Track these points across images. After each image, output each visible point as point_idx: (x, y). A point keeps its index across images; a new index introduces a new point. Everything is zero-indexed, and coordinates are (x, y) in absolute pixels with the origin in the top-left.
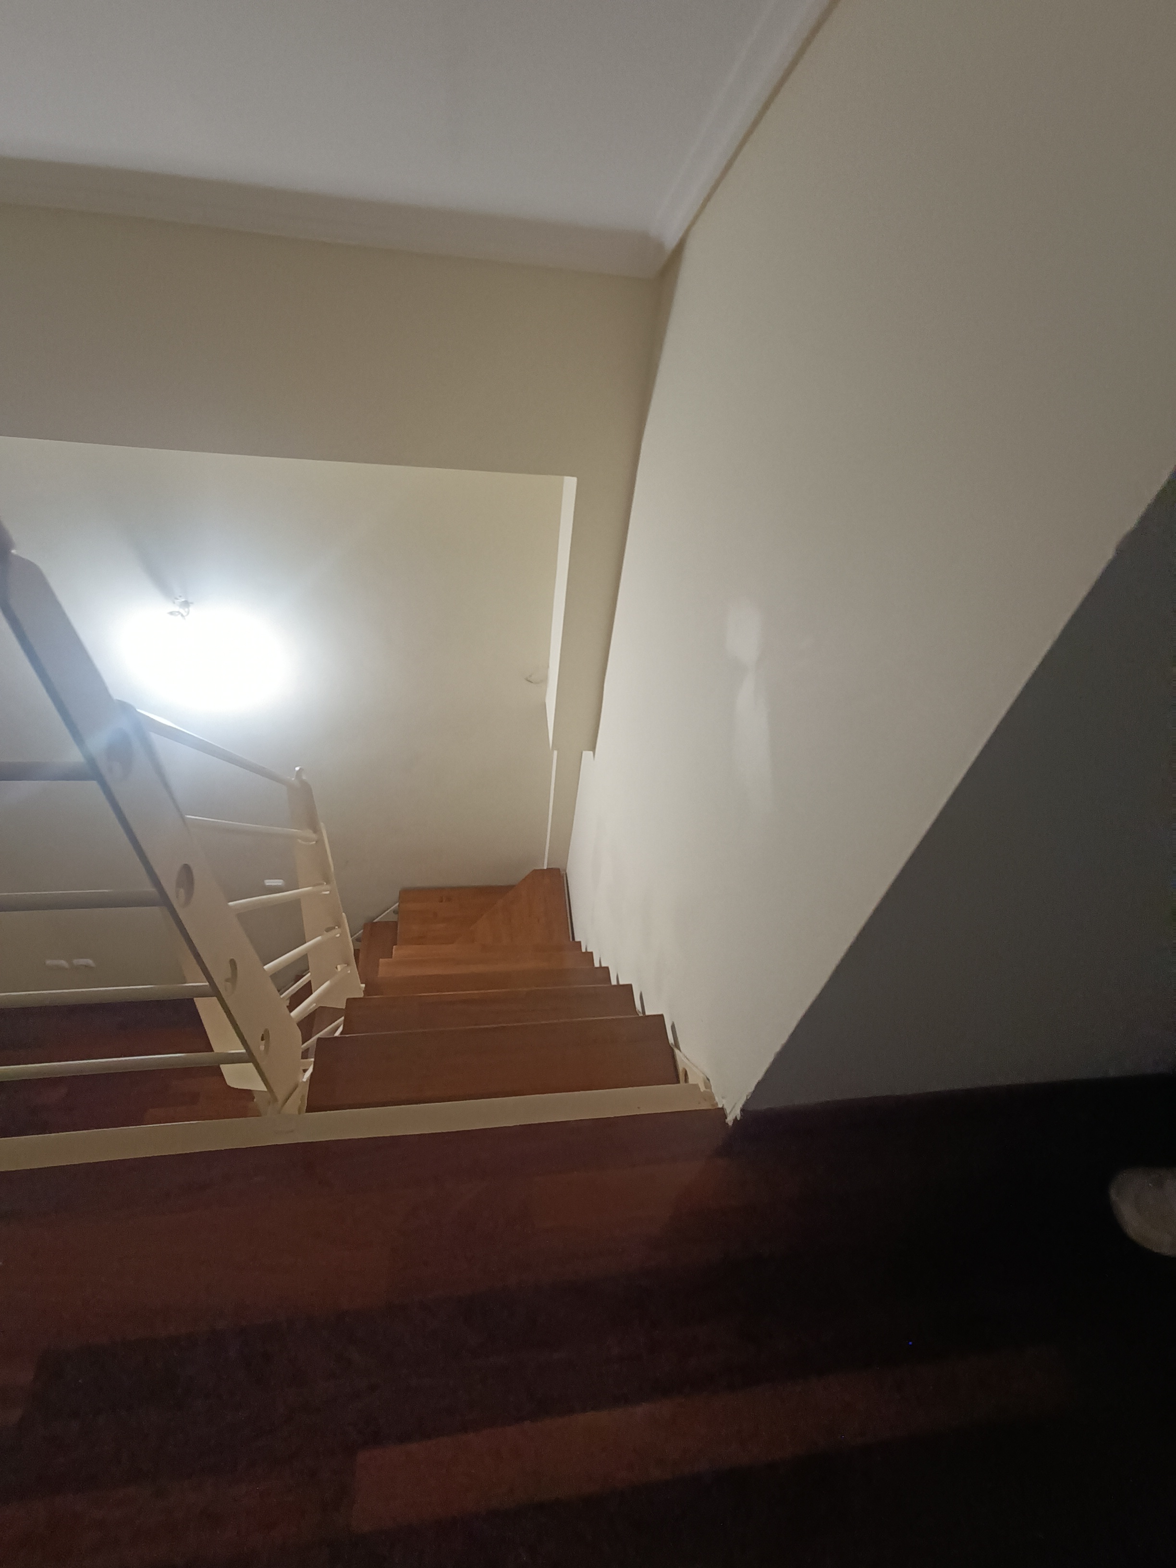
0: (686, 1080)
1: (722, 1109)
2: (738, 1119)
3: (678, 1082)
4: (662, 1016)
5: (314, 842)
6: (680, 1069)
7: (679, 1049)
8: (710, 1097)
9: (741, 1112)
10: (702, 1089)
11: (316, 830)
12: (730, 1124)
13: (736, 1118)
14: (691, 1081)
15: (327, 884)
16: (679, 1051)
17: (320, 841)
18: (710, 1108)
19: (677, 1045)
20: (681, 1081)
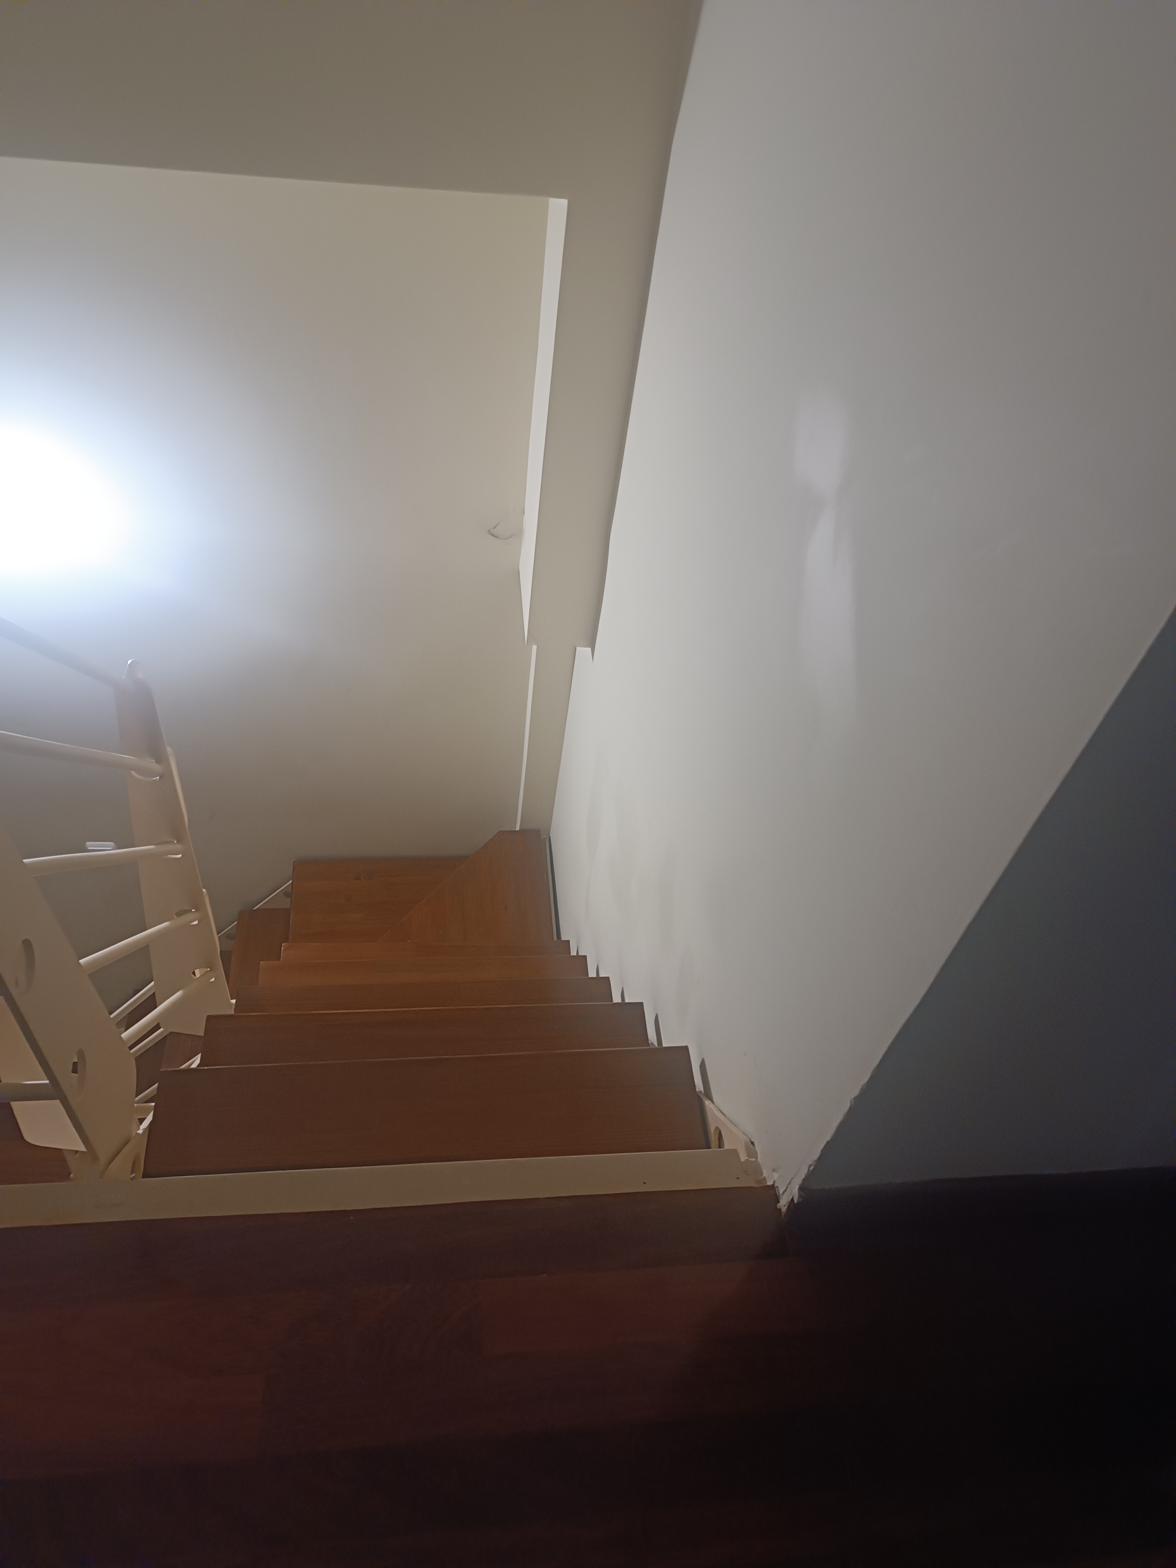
0: (721, 1145)
1: (773, 1187)
2: (796, 1201)
3: (709, 1147)
4: (685, 1049)
5: (158, 778)
6: (712, 1129)
7: (711, 1099)
8: (757, 1169)
9: (798, 1191)
10: (743, 1157)
11: (160, 757)
12: (784, 1209)
13: (792, 1200)
14: (727, 1146)
15: (177, 842)
16: (710, 1102)
17: (166, 776)
18: (756, 1185)
19: (708, 1094)
20: (713, 1145)
